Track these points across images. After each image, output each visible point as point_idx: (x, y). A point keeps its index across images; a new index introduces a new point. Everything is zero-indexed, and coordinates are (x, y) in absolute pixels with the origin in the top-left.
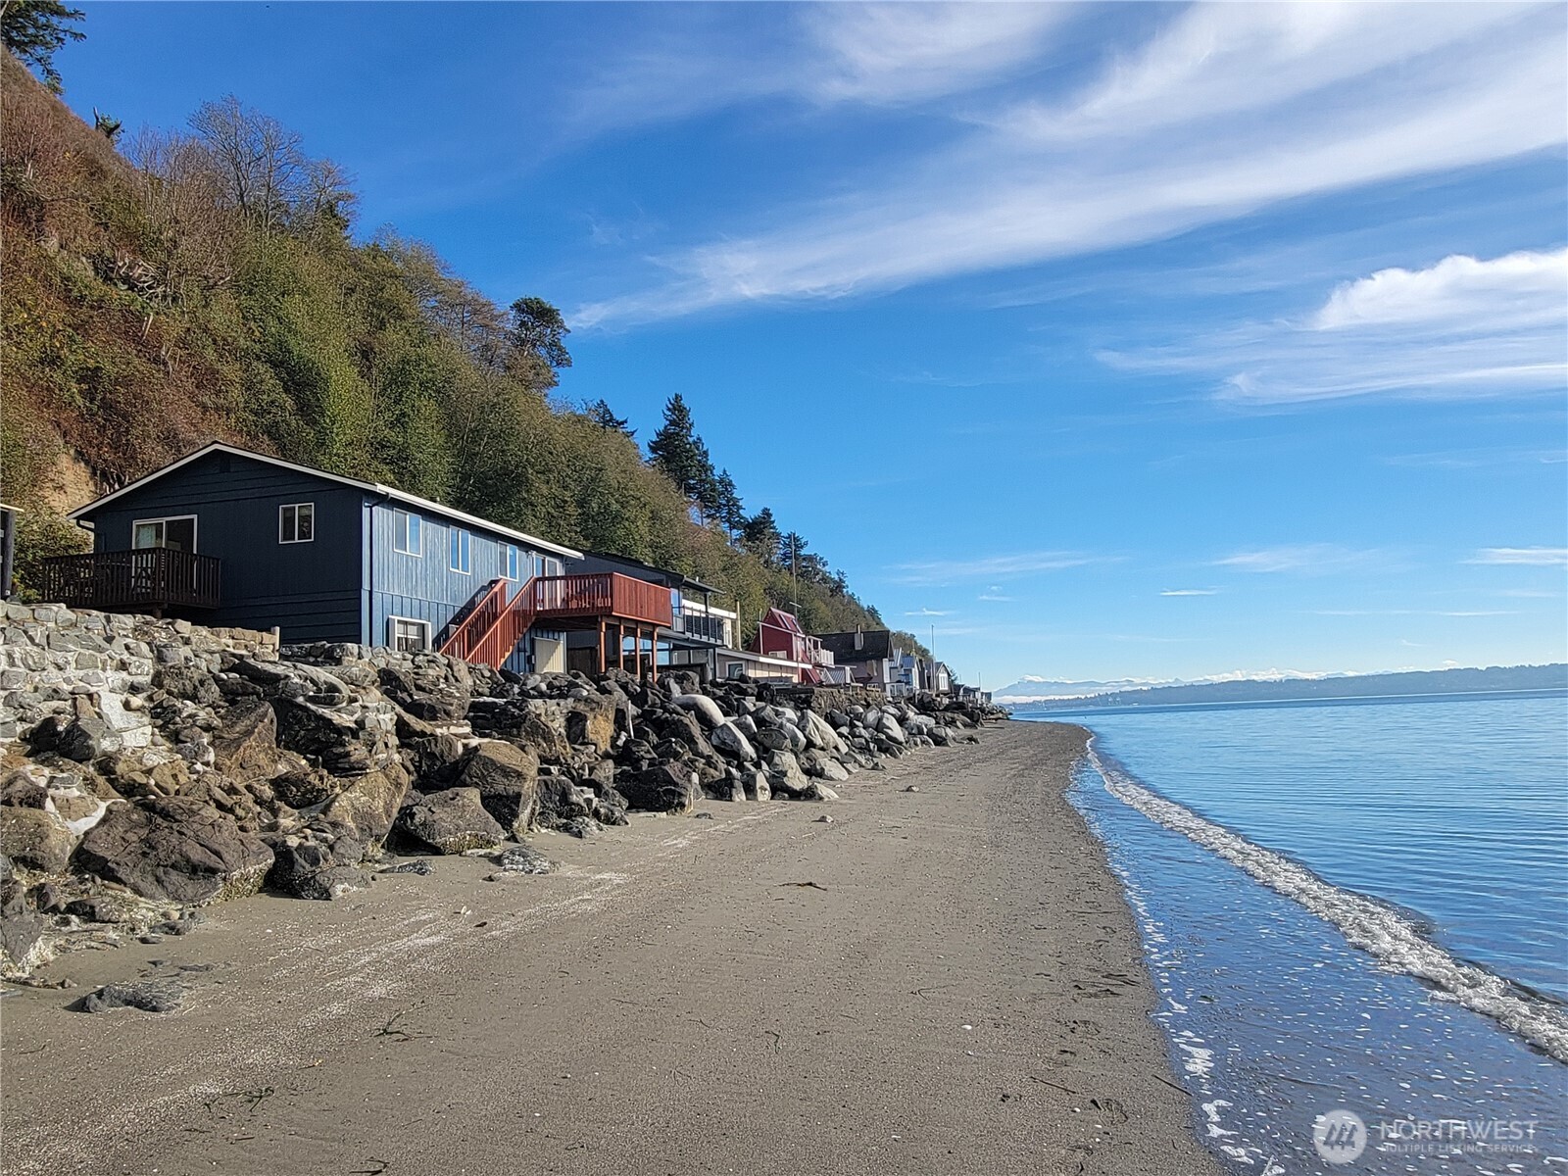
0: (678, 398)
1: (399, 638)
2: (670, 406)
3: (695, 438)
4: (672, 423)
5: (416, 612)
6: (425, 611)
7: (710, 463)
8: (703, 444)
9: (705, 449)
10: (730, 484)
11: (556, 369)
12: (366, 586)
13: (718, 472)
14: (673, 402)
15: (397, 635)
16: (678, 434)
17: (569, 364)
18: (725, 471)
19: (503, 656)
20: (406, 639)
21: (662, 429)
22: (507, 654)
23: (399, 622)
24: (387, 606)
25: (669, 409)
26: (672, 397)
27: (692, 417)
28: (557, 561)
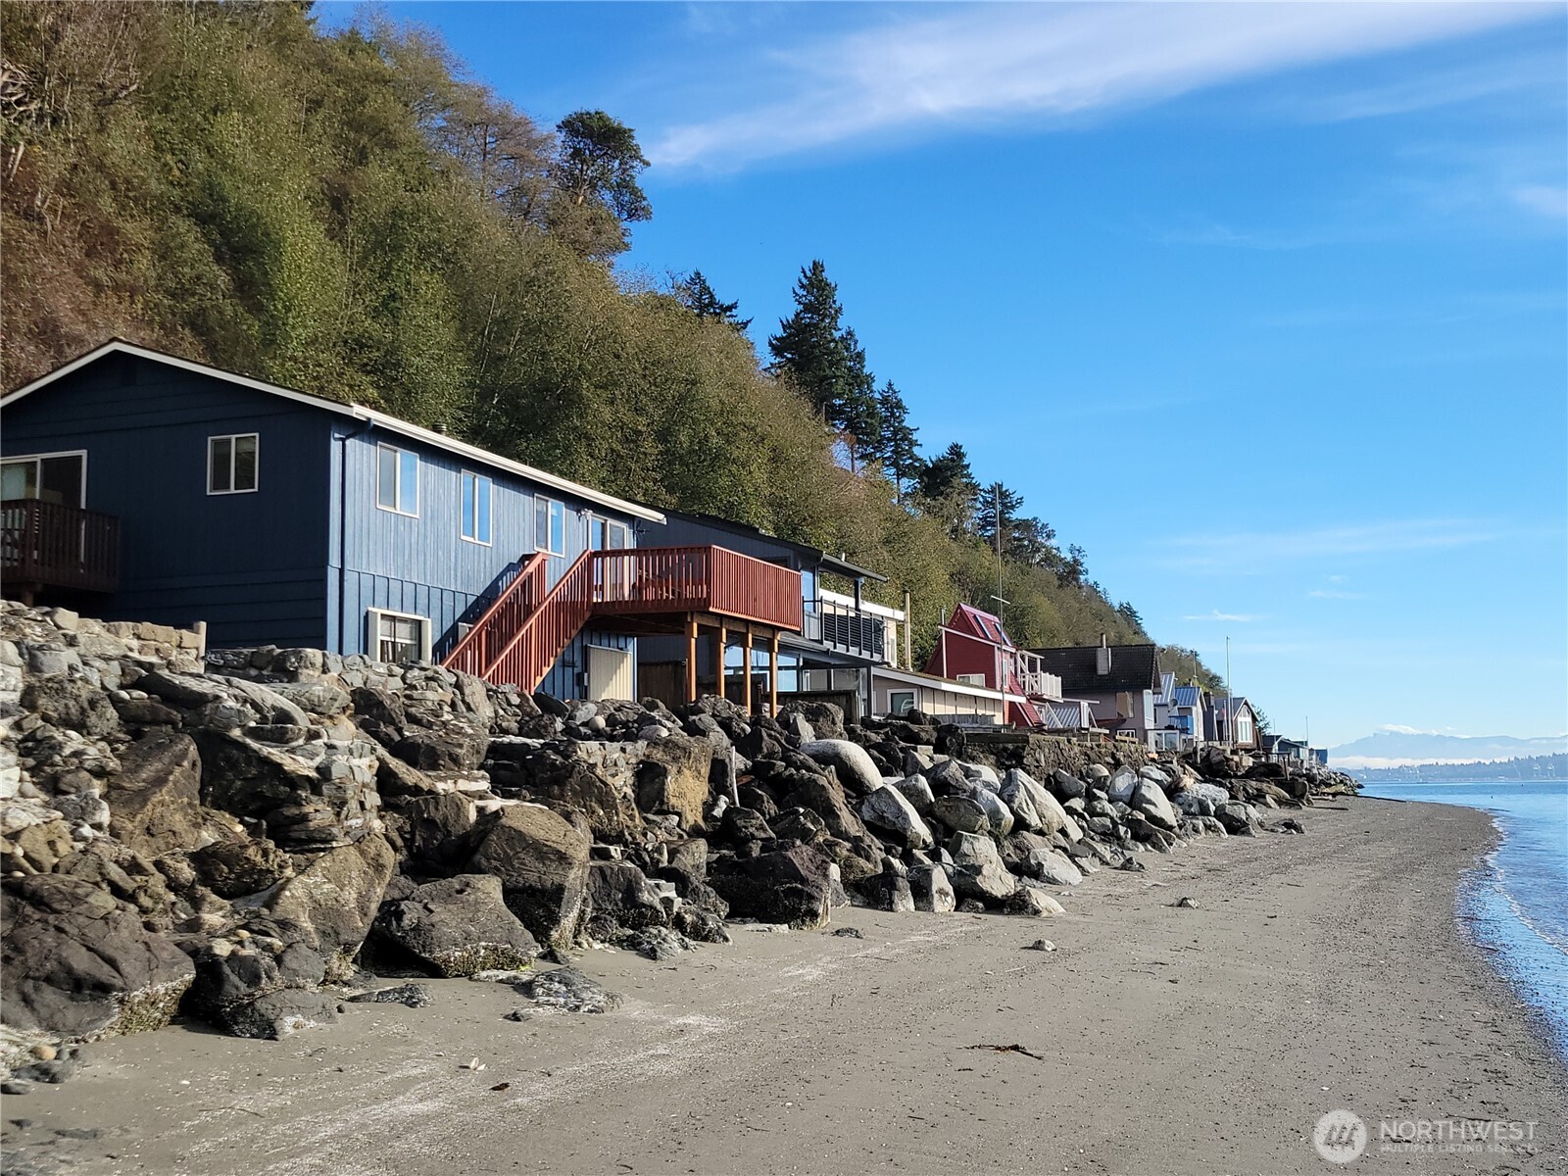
0: (817, 267)
1: (382, 641)
2: (805, 281)
3: (843, 332)
4: (808, 308)
5: (409, 602)
6: (422, 601)
7: (867, 371)
8: (856, 342)
9: (859, 349)
10: (899, 405)
11: (625, 225)
12: (334, 560)
13: (879, 386)
14: (809, 274)
15: (380, 638)
16: (816, 326)
17: (647, 214)
18: (890, 384)
19: (539, 672)
20: (394, 643)
21: (791, 317)
22: (546, 670)
23: (383, 616)
24: (366, 593)
25: (803, 286)
26: (808, 265)
27: (839, 297)
28: (624, 526)
